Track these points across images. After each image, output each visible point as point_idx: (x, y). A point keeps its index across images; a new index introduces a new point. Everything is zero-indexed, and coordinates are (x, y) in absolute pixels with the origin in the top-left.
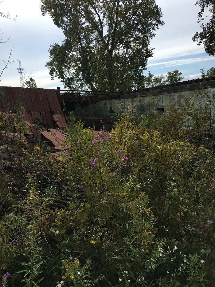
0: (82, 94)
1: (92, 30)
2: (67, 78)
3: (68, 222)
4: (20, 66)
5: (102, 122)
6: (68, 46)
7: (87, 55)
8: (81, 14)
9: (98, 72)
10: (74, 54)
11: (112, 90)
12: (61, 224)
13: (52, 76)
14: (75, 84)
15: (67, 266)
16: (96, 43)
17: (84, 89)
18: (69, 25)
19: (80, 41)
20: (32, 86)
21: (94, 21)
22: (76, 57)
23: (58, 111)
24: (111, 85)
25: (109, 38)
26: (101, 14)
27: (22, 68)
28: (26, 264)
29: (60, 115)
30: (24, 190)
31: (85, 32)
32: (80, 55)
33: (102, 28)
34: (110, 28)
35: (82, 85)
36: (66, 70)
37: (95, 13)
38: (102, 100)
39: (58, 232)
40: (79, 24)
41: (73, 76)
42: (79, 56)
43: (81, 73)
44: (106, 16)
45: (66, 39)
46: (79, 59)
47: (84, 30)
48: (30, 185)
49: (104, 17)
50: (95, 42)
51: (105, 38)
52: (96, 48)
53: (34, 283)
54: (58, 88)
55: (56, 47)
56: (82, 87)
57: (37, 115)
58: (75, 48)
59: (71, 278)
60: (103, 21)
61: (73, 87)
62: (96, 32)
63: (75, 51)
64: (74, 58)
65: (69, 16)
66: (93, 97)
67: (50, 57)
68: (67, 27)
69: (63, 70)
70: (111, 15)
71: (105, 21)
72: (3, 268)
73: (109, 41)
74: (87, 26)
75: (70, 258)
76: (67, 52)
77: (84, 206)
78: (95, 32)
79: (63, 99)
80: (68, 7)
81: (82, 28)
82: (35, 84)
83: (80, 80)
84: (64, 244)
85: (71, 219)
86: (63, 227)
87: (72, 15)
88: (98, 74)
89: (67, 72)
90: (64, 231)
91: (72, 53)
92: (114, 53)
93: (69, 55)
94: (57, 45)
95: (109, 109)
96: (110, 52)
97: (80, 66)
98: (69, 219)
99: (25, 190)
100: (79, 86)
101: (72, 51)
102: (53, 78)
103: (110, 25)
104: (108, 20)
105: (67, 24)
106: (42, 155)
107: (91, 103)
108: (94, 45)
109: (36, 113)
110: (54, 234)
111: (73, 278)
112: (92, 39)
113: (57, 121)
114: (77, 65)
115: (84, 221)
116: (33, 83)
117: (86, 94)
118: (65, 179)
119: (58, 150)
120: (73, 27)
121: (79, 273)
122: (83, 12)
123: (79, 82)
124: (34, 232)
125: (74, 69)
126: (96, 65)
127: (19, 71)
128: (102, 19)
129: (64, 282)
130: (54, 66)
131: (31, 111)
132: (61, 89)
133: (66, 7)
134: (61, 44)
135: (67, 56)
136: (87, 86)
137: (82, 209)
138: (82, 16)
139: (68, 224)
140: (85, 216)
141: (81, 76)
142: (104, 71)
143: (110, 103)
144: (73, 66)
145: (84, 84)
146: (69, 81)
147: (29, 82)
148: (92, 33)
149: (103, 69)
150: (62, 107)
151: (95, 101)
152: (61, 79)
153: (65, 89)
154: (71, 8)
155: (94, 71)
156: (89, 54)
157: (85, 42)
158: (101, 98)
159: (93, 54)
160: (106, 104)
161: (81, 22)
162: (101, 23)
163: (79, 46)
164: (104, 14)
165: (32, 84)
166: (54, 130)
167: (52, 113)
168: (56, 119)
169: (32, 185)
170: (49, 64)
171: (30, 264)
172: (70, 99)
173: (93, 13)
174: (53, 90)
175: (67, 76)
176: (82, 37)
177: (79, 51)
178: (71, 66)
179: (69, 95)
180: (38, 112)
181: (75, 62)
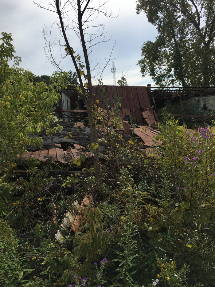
0: (173, 90)
1: (188, 23)
2: (157, 75)
3: (161, 220)
4: (113, 66)
5: (194, 120)
6: (161, 42)
7: (181, 49)
8: (177, 8)
9: (191, 67)
10: (166, 50)
11: (207, 85)
12: (154, 221)
13: (143, 73)
14: (165, 80)
15: (162, 265)
16: (192, 36)
17: (175, 85)
18: (163, 21)
19: (174, 36)
20: (123, 85)
21: (191, 13)
22: (169, 52)
23: (148, 108)
24: (206, 80)
25: (206, 29)
26: (198, 5)
27: (115, 68)
28: (121, 254)
29: (149, 112)
30: (117, 182)
31: (180, 26)
32: (173, 50)
33: (199, 20)
34: (208, 18)
35: (172, 82)
36: (157, 67)
37: (192, 4)
38: (194, 97)
39: (151, 228)
40: (174, 18)
41: (164, 73)
42: (172, 52)
43: (173, 69)
44: (204, 6)
45: (160, 35)
46: (171, 55)
47: (179, 23)
48: (124, 178)
49: (202, 8)
50: (190, 35)
51: (202, 30)
52: (191, 41)
53: (128, 275)
54: (149, 85)
55: (149, 44)
56: (173, 84)
57: (127, 112)
58: (169, 44)
59: (167, 278)
60: (201, 12)
61: (163, 84)
62: (192, 24)
63: (168, 47)
64: (167, 54)
65: (164, 12)
66: (185, 93)
67: (142, 54)
68: (161, 23)
69: (154, 67)
70: (211, 5)
71: (203, 12)
72: (99, 253)
73: (206, 33)
74: (183, 20)
75: (165, 258)
76: (159, 49)
77: (179, 207)
78: (190, 25)
79: (153, 96)
80: (164, 3)
81: (177, 22)
82: (126, 82)
83: (171, 76)
84: (157, 241)
85: (164, 217)
86: (156, 224)
87: (167, 10)
88: (191, 69)
89: (158, 69)
90: (157, 229)
91: (164, 49)
92: (211, 46)
93: (161, 51)
94: (150, 43)
95: (202, 106)
96: (207, 44)
97: (172, 62)
98: (162, 217)
99: (119, 182)
100: (169, 83)
101: (165, 47)
102: (143, 76)
103: (208, 16)
104: (206, 10)
105: (161, 19)
106: (135, 150)
107: (182, 99)
108: (189, 39)
109: (126, 109)
110: (147, 229)
111: (169, 279)
112: (187, 32)
113: (146, 118)
114: (169, 61)
115: (178, 222)
116: (124, 81)
117: (176, 90)
118: (156, 176)
119: (148, 147)
120: (168, 22)
121: (176, 275)
122: (179, 5)
123: (170, 79)
124: (130, 223)
125: (165, 65)
126: (190, 60)
127: (112, 70)
128: (199, 11)
129: (159, 282)
130: (145, 63)
131: (122, 108)
132: (151, 86)
133: (161, 3)
134: (154, 41)
135: (159, 53)
136: (178, 82)
137: (177, 209)
138: (178, 10)
139: (161, 222)
140: (180, 217)
141: (172, 73)
142: (198, 66)
143: (203, 99)
144: (164, 62)
145: (175, 80)
146: (160, 78)
147: (121, 80)
148: (188, 26)
149: (197, 63)
150: (152, 104)
151: (187, 98)
152: (151, 77)
153: (156, 86)
154: (166, 3)
155: (187, 66)
156: (183, 49)
157: (179, 36)
158: (193, 95)
159: (188, 48)
160: (199, 101)
161: (176, 16)
162: (198, 15)
163: (173, 41)
164: (203, 5)
165: (123, 83)
166: (143, 127)
167: (142, 110)
168: (145, 116)
169: (125, 178)
170: (141, 62)
171: (124, 255)
172: (160, 96)
173: (190, 5)
174: (143, 87)
175: (158, 73)
176: (177, 32)
177: (172, 46)
178: (162, 63)
179: (159, 92)
180: (129, 109)
181: (167, 59)
